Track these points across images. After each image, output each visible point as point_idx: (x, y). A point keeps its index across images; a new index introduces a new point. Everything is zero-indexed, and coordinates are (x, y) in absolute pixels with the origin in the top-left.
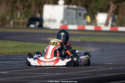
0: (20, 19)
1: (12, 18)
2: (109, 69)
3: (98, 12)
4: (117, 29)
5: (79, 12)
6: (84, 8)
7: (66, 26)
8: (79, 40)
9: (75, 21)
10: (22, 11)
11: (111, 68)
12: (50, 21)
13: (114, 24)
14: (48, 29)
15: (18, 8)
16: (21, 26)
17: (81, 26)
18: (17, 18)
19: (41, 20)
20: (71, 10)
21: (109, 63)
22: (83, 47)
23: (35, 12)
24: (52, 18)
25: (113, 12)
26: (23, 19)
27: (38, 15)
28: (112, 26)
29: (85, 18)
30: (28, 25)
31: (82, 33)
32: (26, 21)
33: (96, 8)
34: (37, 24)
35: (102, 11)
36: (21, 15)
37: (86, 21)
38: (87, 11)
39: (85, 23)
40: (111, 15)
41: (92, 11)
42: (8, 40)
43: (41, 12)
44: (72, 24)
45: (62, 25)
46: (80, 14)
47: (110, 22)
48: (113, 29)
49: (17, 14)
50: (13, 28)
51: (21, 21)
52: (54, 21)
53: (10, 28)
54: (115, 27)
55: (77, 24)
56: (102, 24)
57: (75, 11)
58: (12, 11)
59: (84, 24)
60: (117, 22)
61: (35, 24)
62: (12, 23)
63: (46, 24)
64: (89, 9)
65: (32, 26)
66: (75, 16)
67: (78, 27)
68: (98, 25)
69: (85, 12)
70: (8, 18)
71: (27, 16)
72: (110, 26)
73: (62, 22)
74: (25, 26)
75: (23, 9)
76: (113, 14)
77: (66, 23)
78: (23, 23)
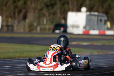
0: (46, 25)
1: (39, 24)
5: (100, 18)
6: (105, 15)
7: (88, 31)
8: (100, 44)
9: (96, 27)
10: (48, 18)
12: (73, 26)
14: (71, 34)
15: (44, 15)
16: (47, 32)
17: (102, 31)
18: (44, 25)
19: (65, 26)
20: (93, 17)
23: (60, 19)
24: (75, 24)
26: (49, 25)
27: (63, 22)
29: (105, 23)
30: (54, 31)
31: (103, 37)
32: (52, 26)
34: (62, 29)
36: (47, 21)
37: (106, 26)
39: (106, 28)
42: (35, 44)
43: (65, 19)
44: (94, 29)
45: (84, 30)
46: (101, 20)
49: (43, 21)
50: (40, 33)
51: (47, 27)
52: (78, 27)
53: (37, 33)
55: (98, 29)
57: (96, 18)
58: (39, 18)
59: (104, 30)
61: (60, 30)
62: (38, 29)
63: (70, 30)
64: (109, 15)
65: (57, 31)
66: (96, 22)
67: (99, 32)
69: (106, 18)
70: (35, 24)
71: (52, 22)
73: (85, 27)
74: (51, 31)
75: (49, 16)
77: (88, 28)
78: (49, 29)
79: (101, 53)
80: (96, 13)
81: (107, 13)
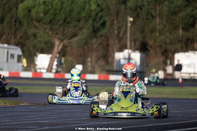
3: (37, 54)
4: (64, 76)
13: (60, 69)
25: (59, 53)
28: (57, 72)
35: (43, 51)
37: (21, 64)
38: (23, 51)
40: (56, 57)
47: (54, 67)
48: (58, 76)
54: (62, 73)
60: (64, 66)
64: (25, 48)
68: (38, 71)
72: (54, 71)
76: (58, 55)
80: (6, 46)
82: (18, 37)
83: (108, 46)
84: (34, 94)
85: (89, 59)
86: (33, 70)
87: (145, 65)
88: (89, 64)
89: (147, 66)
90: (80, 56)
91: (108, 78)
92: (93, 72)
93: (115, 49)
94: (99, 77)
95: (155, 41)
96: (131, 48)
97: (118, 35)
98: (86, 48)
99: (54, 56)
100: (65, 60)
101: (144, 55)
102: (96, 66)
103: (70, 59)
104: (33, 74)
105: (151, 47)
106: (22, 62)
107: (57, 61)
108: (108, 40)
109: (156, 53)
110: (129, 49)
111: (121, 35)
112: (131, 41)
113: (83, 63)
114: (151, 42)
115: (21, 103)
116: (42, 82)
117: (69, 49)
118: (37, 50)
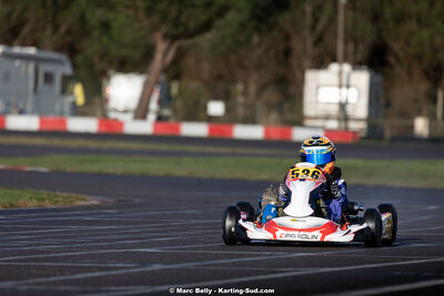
2: (148, 269)
3: (111, 72)
4: (178, 129)
5: (44, 68)
6: (63, 57)
8: (44, 170)
11: (156, 267)
13: (167, 112)
21: (150, 247)
22: (58, 193)
25: (165, 70)
28: (160, 118)
29: (65, 90)
31: (56, 142)
33: (104, 55)
35: (125, 66)
37: (69, 99)
38: (75, 66)
39: (67, 108)
40: (157, 82)
41: (91, 67)
44: (21, 112)
46: (49, 78)
47: (154, 106)
48: (164, 130)
54: (172, 122)
56: (125, 112)
57: (31, 67)
59: (62, 113)
60: (179, 103)
64: (80, 58)
67: (42, 122)
68: (112, 115)
69: (68, 70)
72: (152, 117)
76: (163, 78)
79: (48, 204)
80: (32, 51)
81: (71, 51)
82: (63, 29)
83: (287, 53)
84: (107, 175)
85: (240, 87)
86: (99, 114)
87: (382, 102)
88: (240, 99)
89: (388, 105)
90: (219, 77)
91: (289, 134)
92: (250, 120)
93: (307, 63)
94: (267, 132)
95: (408, 43)
96: (345, 60)
97: (314, 27)
98: (233, 59)
99: (153, 79)
100: (180, 90)
101: (379, 78)
102: (259, 104)
103: (193, 85)
104: (101, 124)
105: (397, 58)
106: (72, 93)
107: (161, 92)
108: (288, 38)
109: (410, 74)
110: (341, 63)
111: (320, 27)
112: (346, 42)
113: (226, 97)
114: (396, 47)
115: (79, 199)
116: (122, 145)
117: (189, 61)
118: (110, 63)
